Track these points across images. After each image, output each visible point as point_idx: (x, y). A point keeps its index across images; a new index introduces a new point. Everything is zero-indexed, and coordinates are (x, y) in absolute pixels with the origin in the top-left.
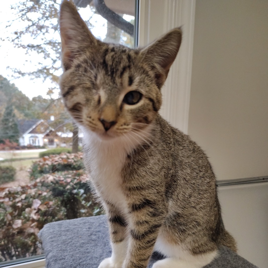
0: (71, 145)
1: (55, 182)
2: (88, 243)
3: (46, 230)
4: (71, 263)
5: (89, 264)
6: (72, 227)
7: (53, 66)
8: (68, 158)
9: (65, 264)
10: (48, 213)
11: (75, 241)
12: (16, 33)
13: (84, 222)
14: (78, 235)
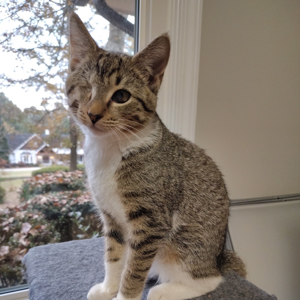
0: (68, 163)
1: (48, 204)
2: (78, 268)
3: (31, 255)
4: (58, 290)
5: (78, 291)
6: (61, 251)
7: (47, 73)
8: (64, 177)
9: (51, 292)
10: (39, 238)
11: (64, 267)
12: (5, 35)
13: (75, 245)
14: (68, 260)
